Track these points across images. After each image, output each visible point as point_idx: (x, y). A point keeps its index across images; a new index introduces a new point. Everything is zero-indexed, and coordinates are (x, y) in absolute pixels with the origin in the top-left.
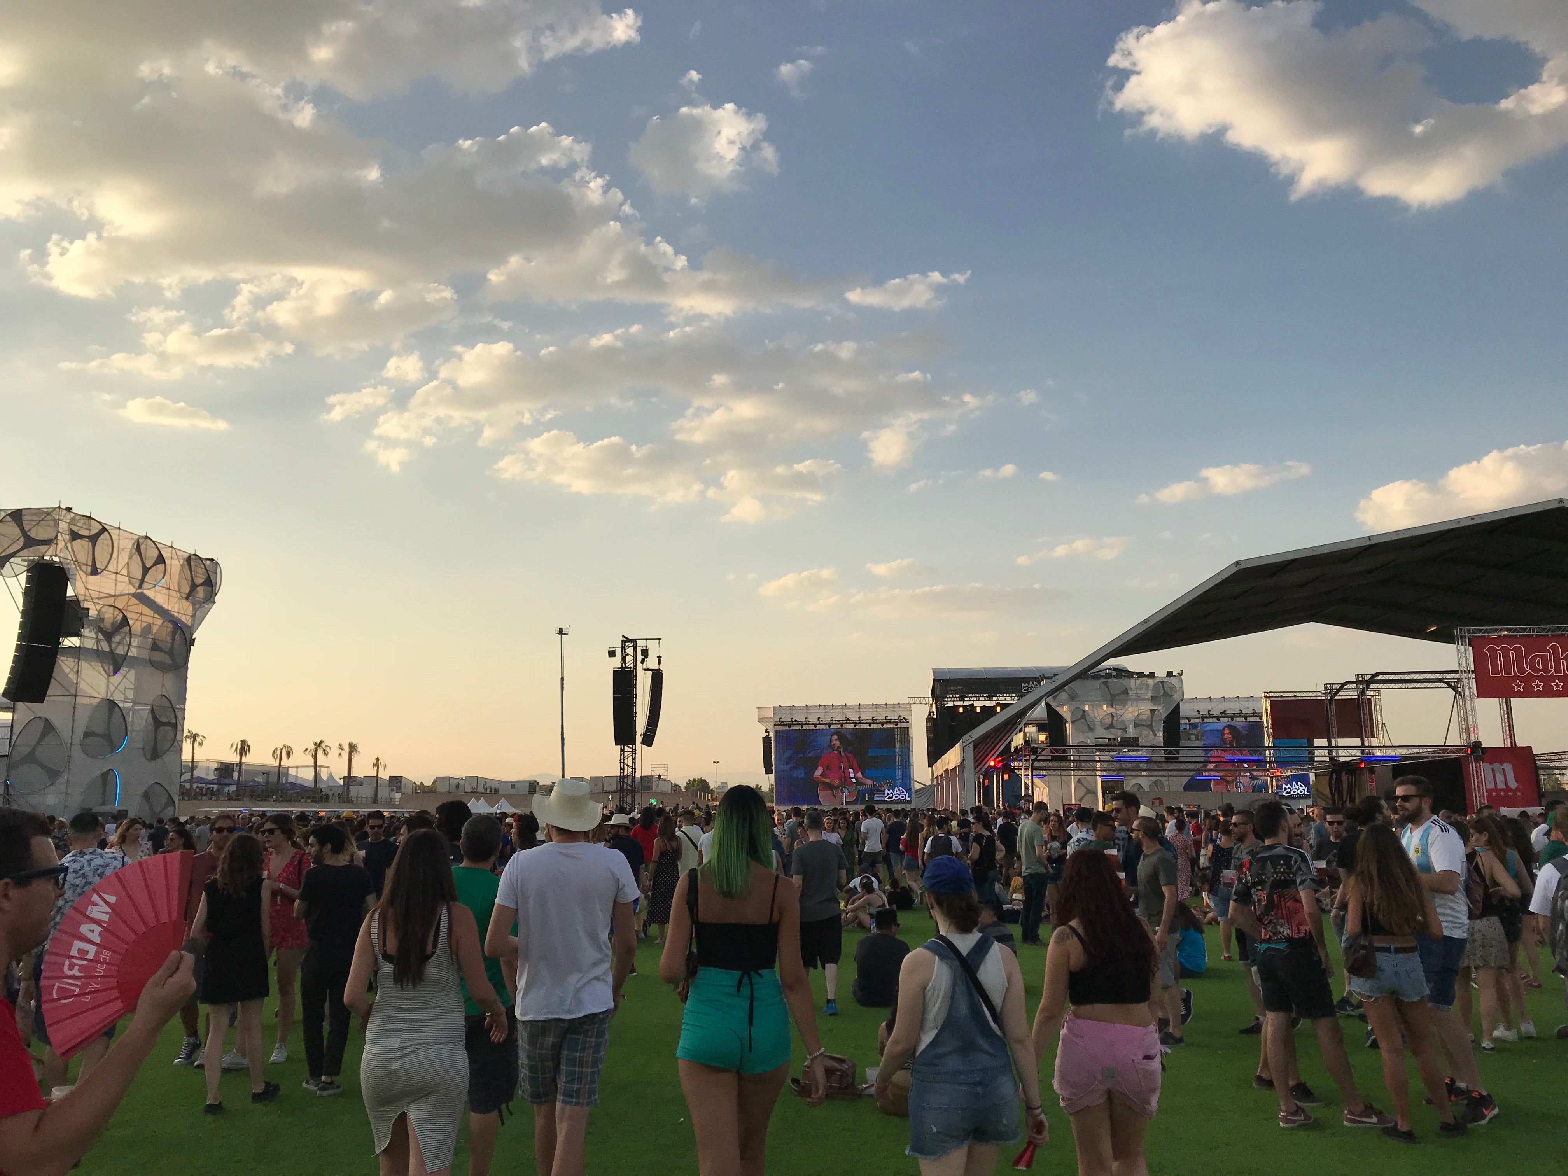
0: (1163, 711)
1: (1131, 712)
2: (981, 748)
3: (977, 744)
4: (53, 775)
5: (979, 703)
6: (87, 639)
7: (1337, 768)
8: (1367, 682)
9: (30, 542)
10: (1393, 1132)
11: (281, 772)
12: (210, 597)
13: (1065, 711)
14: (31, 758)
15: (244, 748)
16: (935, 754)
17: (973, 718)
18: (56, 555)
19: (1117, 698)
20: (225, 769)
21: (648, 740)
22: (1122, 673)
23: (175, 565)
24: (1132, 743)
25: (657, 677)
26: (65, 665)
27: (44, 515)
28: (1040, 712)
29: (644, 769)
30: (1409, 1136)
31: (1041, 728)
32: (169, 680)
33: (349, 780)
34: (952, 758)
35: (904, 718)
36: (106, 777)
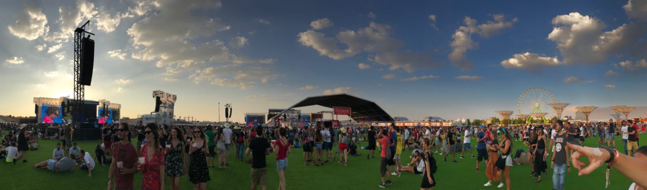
0: (298, 115)
1: (294, 115)
2: (275, 119)
3: (275, 118)
4: (160, 120)
5: (276, 113)
6: (162, 105)
7: (318, 122)
8: (322, 112)
9: (156, 94)
10: (316, 165)
11: (185, 120)
12: (176, 100)
13: (286, 114)
14: (158, 118)
15: (180, 117)
16: (268, 119)
17: (275, 115)
18: (159, 95)
19: (293, 113)
20: (178, 120)
21: (230, 117)
22: (294, 110)
23: (172, 96)
24: (294, 119)
25: (231, 109)
26: (160, 108)
27: (158, 91)
28: (283, 114)
29: (229, 121)
30: (318, 165)
31: (283, 116)
32: (172, 109)
33: (192, 121)
34: (270, 120)
35: (265, 115)
36: (165, 120)
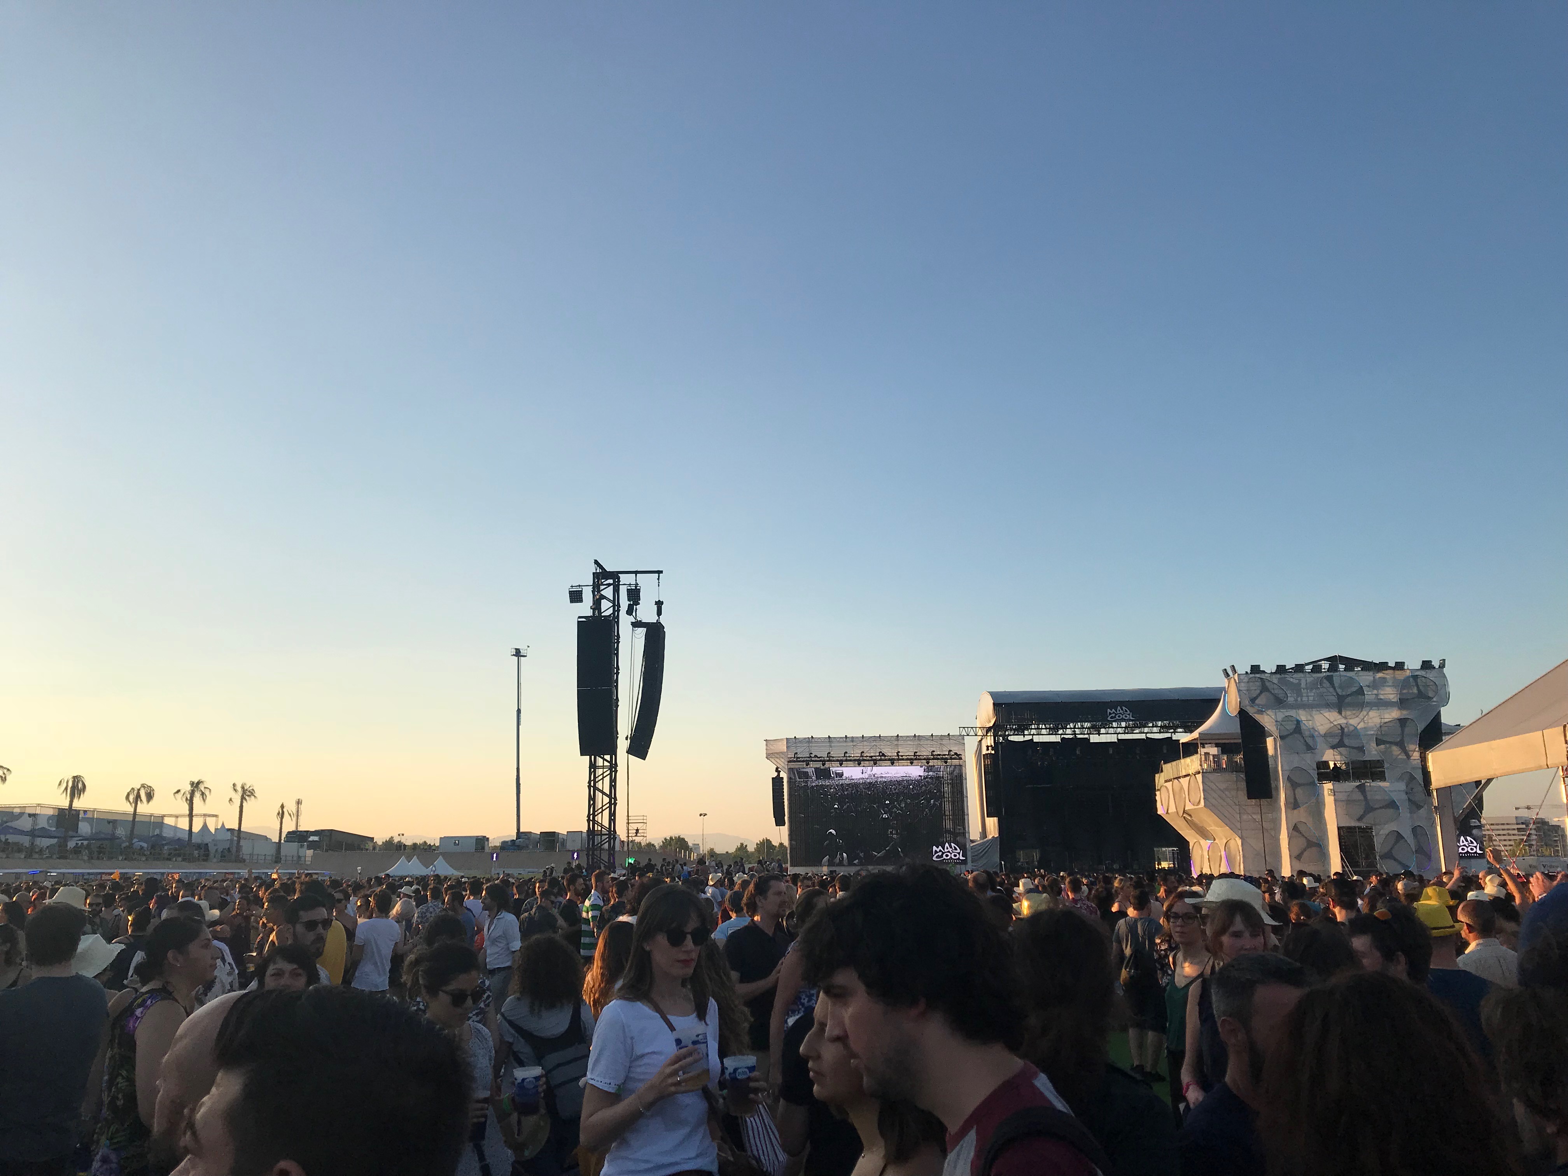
0: (1418, 721)
1: (1369, 721)
11: (137, 820)
15: (77, 787)
19: (1347, 700)
21: (639, 747)
25: (655, 638)
33: (240, 834)
35: (956, 754)
